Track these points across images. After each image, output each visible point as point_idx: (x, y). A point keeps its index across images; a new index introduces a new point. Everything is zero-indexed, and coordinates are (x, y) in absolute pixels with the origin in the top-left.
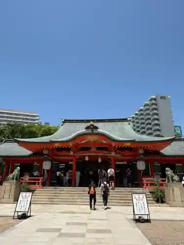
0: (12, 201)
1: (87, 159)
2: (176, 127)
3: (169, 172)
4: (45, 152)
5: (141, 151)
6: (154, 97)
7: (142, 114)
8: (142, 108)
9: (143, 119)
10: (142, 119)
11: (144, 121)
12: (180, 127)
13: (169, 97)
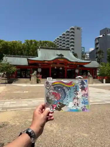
0: (36, 83)
1: (56, 68)
2: (82, 47)
3: (89, 74)
5: (78, 66)
7: (64, 37)
11: (65, 42)
12: (84, 48)
13: (82, 28)
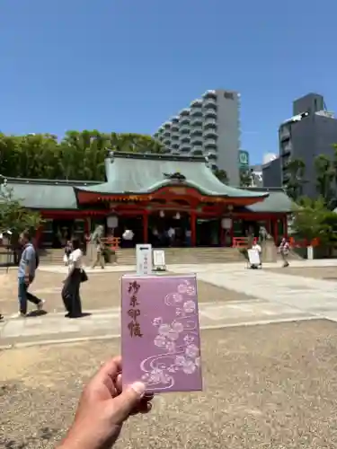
1: (162, 214)
2: (241, 152)
3: (263, 231)
4: (113, 206)
5: (231, 208)
6: (213, 92)
7: (186, 123)
8: (188, 109)
9: (187, 132)
10: (185, 132)
11: (188, 136)
12: (247, 153)
13: (239, 95)
